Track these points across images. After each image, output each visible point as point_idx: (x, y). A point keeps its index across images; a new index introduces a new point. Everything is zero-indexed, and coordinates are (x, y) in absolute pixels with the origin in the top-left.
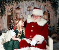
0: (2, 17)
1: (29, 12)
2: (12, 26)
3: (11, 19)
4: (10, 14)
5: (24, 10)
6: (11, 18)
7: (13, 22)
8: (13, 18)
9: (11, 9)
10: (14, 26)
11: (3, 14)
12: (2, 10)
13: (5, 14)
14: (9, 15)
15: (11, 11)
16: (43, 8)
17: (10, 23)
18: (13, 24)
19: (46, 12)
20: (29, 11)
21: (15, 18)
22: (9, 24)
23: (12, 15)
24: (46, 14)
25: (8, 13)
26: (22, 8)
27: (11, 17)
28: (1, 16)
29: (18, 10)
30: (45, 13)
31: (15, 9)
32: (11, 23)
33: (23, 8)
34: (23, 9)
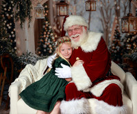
0: (21, 24)
1: (90, 14)
2: (45, 46)
3: (45, 30)
4: (42, 16)
5: (78, 7)
6: (44, 27)
7: (49, 38)
8: (50, 27)
9: (44, 5)
10: (50, 46)
11: (25, 16)
12: (21, 7)
13: (30, 17)
14: (39, 19)
15: (46, 9)
16: (126, 5)
17: (41, 40)
18: (49, 42)
19: (131, 15)
20: (90, 10)
21: (55, 28)
22: (39, 42)
23: (47, 18)
24: (132, 21)
25: (36, 15)
26: (73, 3)
27: (45, 25)
28: (20, 22)
29: (61, 7)
30: (130, 18)
31: (54, 6)
32: (44, 39)
33: (75, 3)
34: (74, 6)
